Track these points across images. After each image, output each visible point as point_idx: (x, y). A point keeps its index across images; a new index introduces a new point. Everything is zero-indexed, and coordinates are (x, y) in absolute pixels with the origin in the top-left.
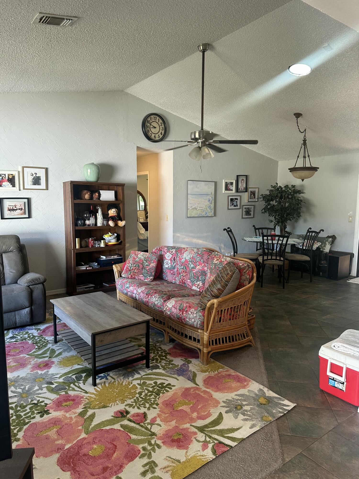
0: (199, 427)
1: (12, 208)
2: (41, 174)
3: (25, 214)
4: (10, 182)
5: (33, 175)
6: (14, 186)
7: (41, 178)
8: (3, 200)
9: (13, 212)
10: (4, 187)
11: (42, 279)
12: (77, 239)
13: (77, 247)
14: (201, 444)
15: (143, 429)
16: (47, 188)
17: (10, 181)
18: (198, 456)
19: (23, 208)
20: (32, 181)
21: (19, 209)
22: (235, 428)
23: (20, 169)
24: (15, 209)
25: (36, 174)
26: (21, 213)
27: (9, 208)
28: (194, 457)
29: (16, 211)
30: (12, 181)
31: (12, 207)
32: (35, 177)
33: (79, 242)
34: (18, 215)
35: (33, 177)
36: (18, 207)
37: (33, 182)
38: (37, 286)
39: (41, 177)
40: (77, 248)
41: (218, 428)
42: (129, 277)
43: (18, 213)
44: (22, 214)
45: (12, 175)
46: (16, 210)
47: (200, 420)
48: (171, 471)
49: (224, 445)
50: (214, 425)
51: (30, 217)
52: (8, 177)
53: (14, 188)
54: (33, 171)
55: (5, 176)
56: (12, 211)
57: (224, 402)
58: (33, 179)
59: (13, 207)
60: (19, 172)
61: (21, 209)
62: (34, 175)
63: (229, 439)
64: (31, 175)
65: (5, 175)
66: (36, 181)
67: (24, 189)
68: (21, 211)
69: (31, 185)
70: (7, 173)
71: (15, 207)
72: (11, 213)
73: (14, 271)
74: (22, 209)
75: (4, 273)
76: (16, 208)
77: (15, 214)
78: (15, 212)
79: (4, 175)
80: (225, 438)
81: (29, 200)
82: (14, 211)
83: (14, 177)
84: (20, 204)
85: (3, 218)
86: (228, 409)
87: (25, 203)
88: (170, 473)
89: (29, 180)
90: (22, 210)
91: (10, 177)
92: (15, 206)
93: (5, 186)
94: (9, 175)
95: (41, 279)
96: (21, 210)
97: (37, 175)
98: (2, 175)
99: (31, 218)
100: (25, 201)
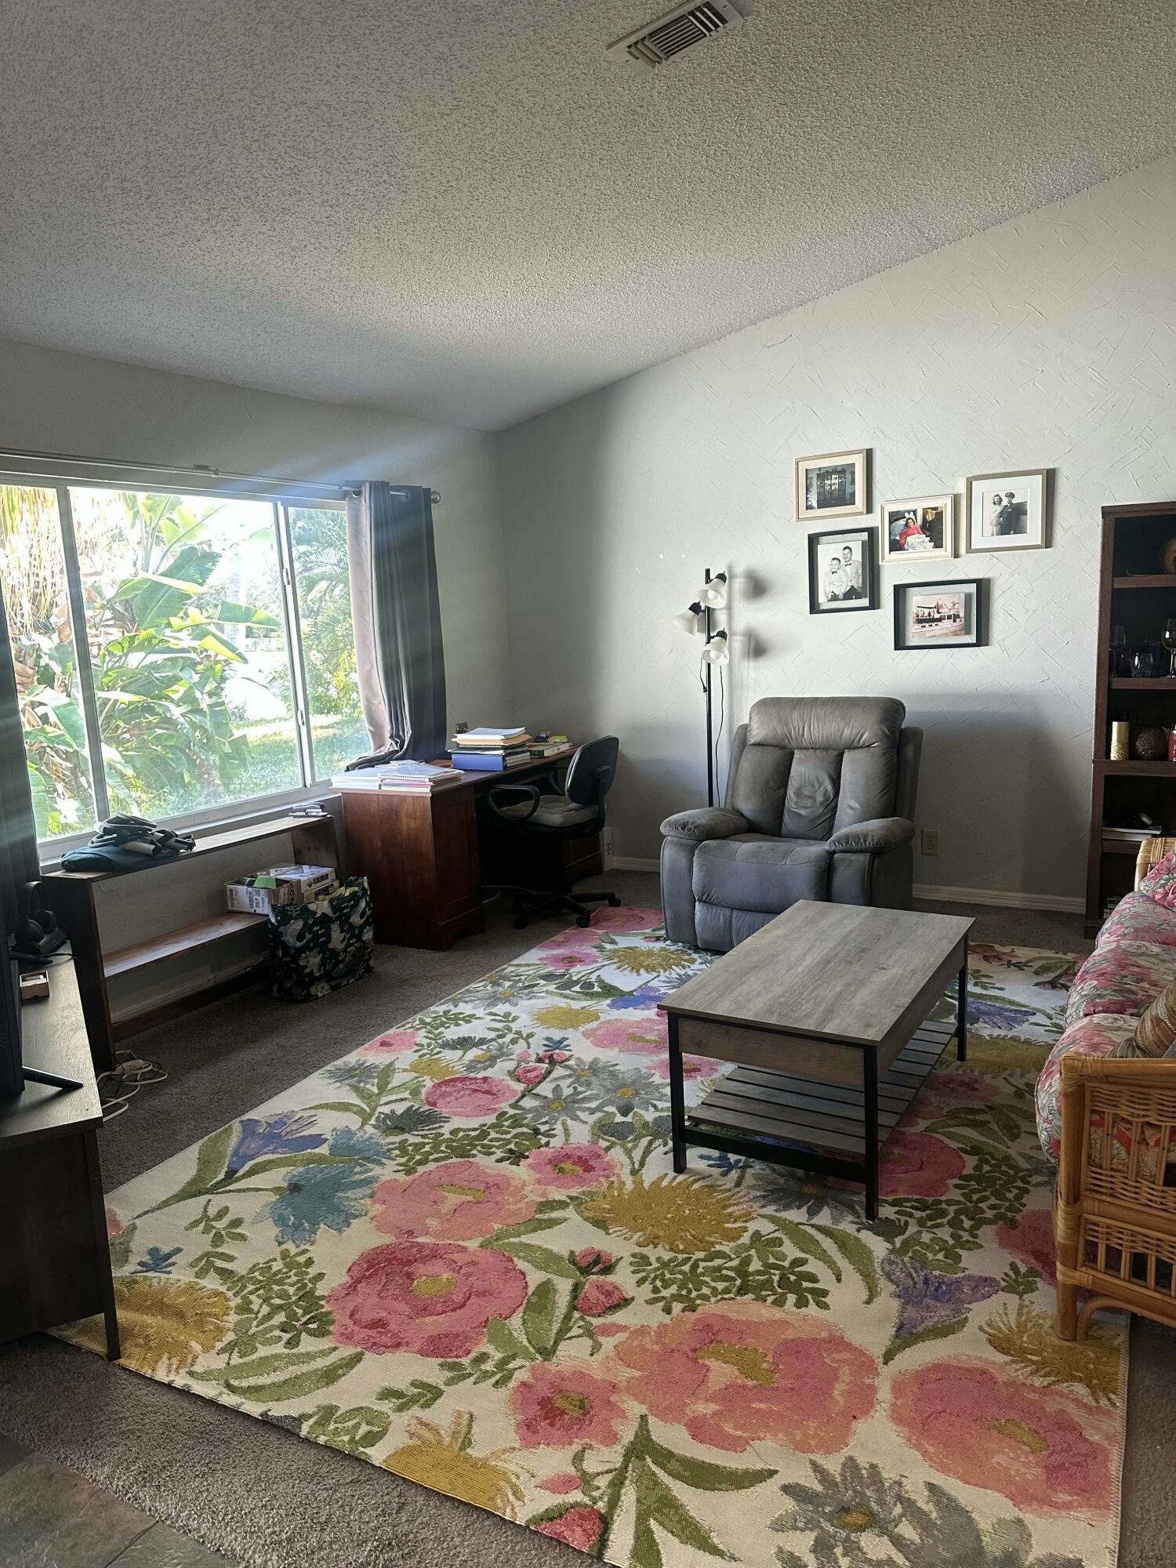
0: (651, 1440)
1: (926, 614)
2: (1030, 493)
3: (968, 632)
4: (928, 533)
5: (1001, 500)
6: (938, 544)
7: (1028, 508)
8: (905, 592)
9: (931, 628)
10: (911, 550)
11: (873, 839)
12: (1115, 724)
13: (1114, 756)
14: (572, 1471)
15: (556, 1327)
16: (1048, 542)
17: (928, 530)
18: (509, 1482)
19: (962, 614)
20: (998, 521)
21: (949, 617)
22: (716, 1541)
23: (962, 489)
24: (937, 616)
25: (1011, 496)
26: (953, 629)
27: (918, 616)
28: (504, 1475)
29: (939, 623)
30: (932, 528)
31: (926, 611)
32: (1006, 506)
33: (1125, 734)
34: (946, 635)
35: (999, 509)
36: (945, 612)
37: (999, 523)
38: (853, 857)
39: (1028, 504)
40: (1112, 758)
41: (681, 1491)
42: (1157, 897)
43: (945, 631)
44: (955, 634)
45: (933, 509)
46: (940, 620)
47: (685, 1431)
48: (419, 1443)
49: (598, 1531)
50: (687, 1474)
51: (982, 640)
52: (924, 518)
53: (939, 551)
54: (1002, 486)
55: (913, 517)
56: (927, 625)
57: (850, 1464)
58: (1001, 514)
59: (931, 610)
60: (956, 499)
61: (956, 617)
62: (1005, 502)
63: (637, 1538)
64: (994, 503)
65: (915, 512)
66: (1011, 520)
67: (969, 550)
68: (955, 624)
69: (992, 535)
70: (919, 506)
71: (935, 610)
72: (924, 629)
73: (857, 806)
74: (958, 616)
75: (836, 806)
76: (939, 613)
77: (937, 633)
78: (937, 627)
79: (912, 515)
80: (637, 1526)
81: (983, 587)
82: (934, 624)
83: (939, 515)
84: (951, 600)
85: (901, 644)
86: (819, 1488)
87: (968, 597)
88: (415, 1442)
89: (985, 515)
90: (958, 620)
91: (930, 518)
92: (938, 608)
93: (913, 548)
94: (925, 511)
95: (869, 840)
96: (955, 621)
97: (1014, 501)
98: (907, 515)
99: (987, 645)
100: (967, 591)
